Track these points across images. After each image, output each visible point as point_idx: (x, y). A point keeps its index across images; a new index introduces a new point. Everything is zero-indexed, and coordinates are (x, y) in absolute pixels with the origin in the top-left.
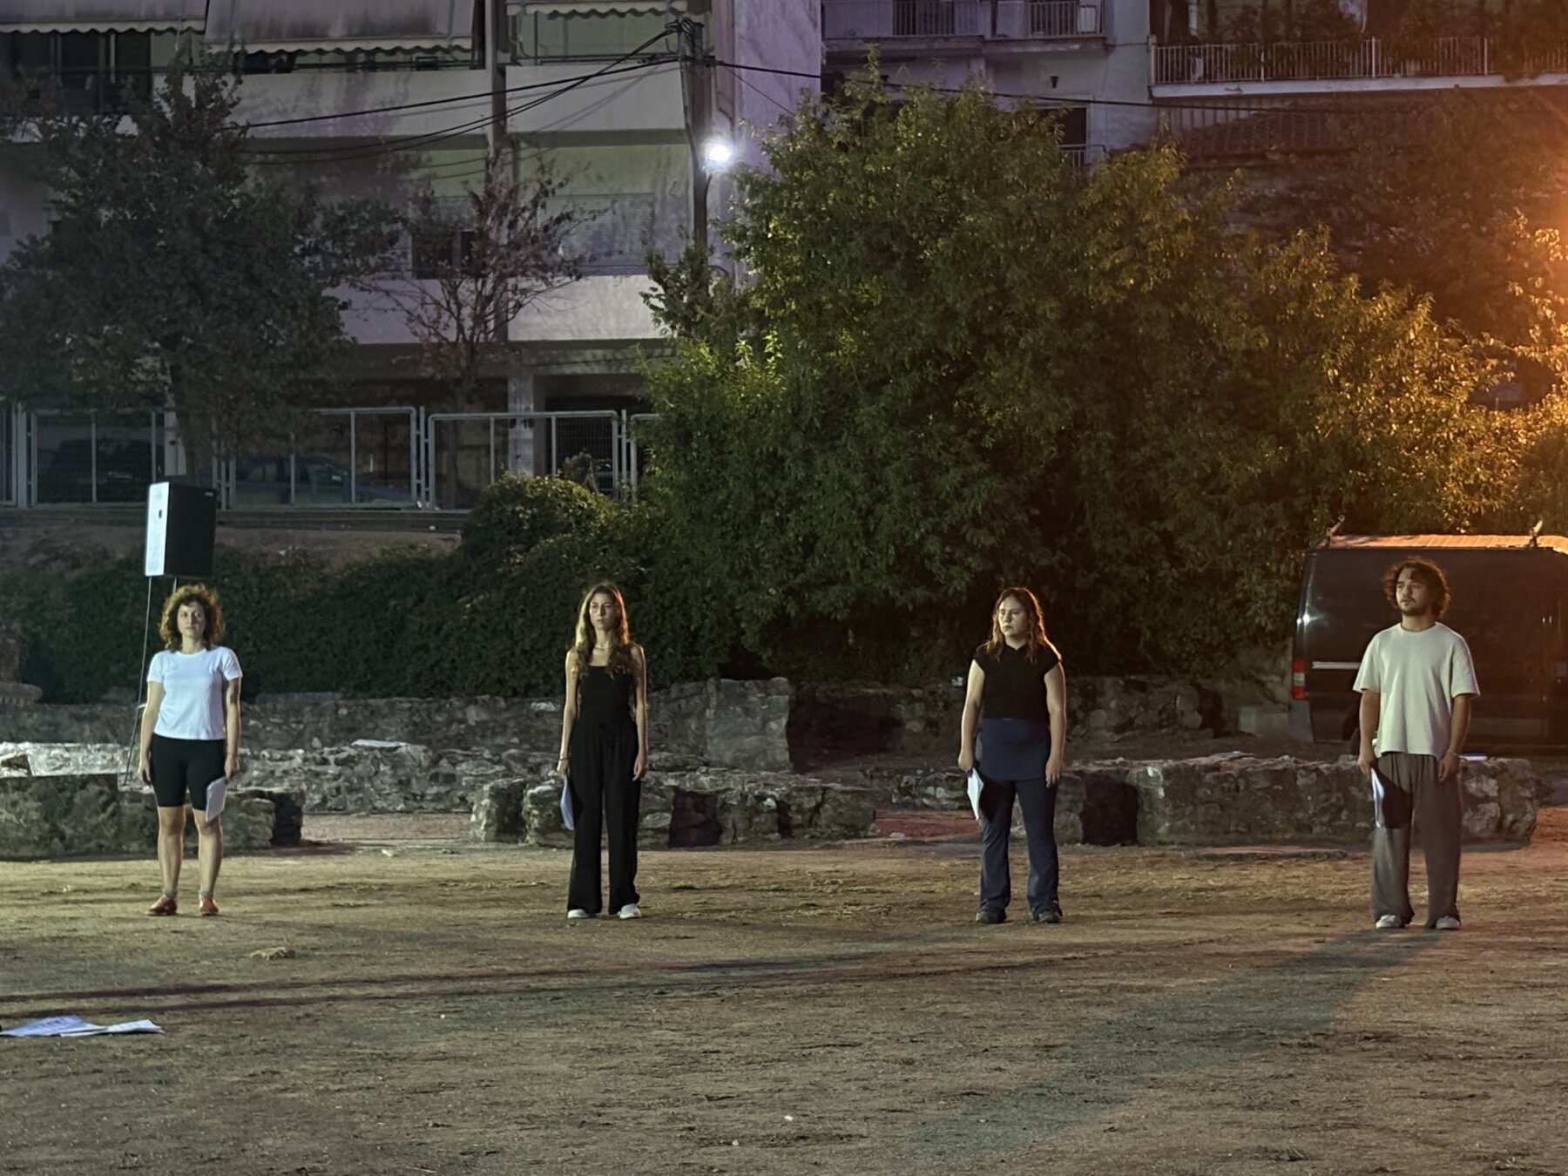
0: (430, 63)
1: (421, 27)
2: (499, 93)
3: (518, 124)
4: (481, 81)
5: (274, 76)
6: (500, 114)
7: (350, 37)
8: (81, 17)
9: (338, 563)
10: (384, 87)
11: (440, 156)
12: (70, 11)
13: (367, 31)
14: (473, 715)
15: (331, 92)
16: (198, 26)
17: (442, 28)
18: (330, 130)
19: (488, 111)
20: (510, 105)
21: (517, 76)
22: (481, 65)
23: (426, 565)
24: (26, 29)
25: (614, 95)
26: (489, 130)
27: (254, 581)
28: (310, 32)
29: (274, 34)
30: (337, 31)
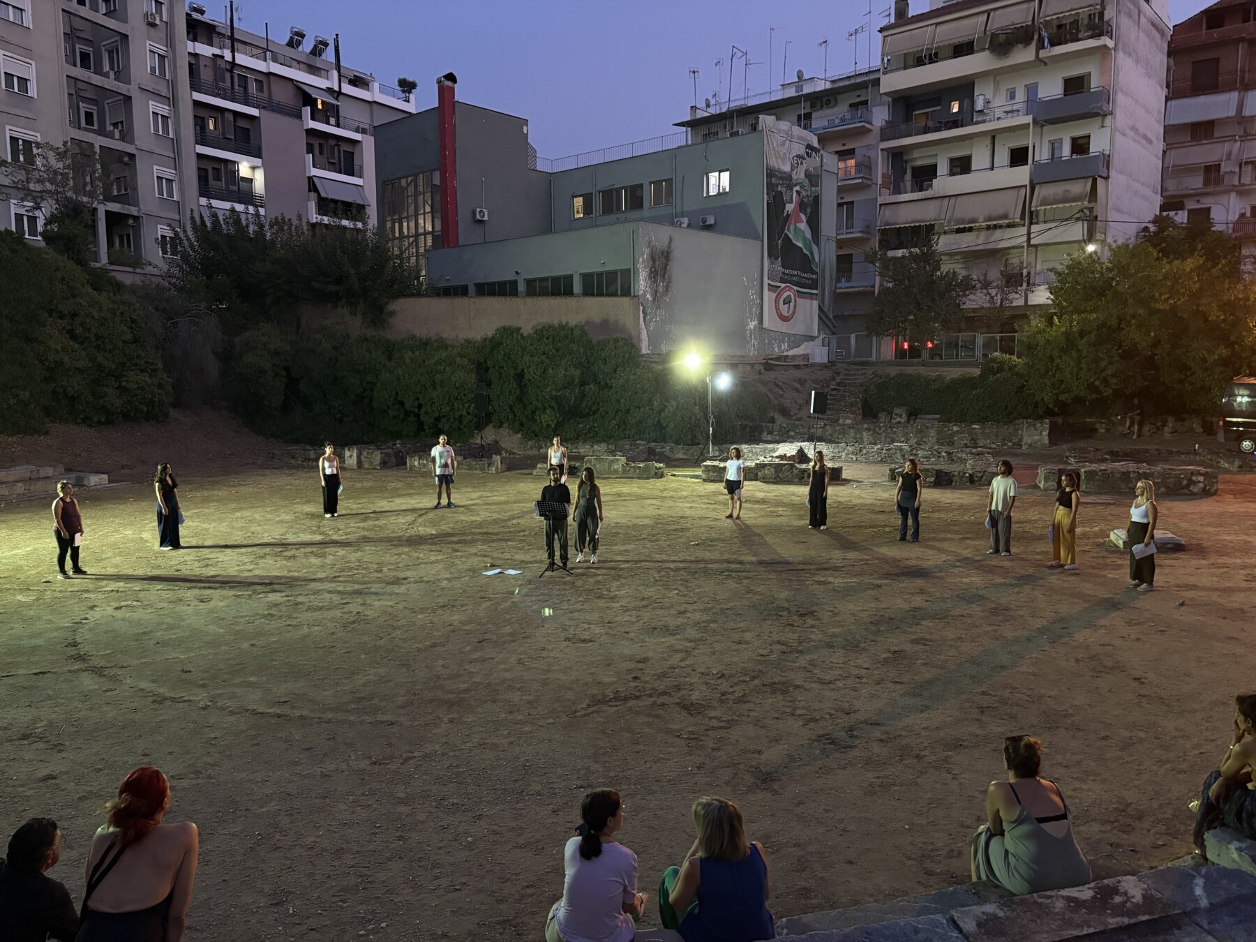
0: (1010, 226)
1: (1005, 217)
2: (1029, 234)
3: (1033, 242)
4: (1024, 230)
5: (966, 233)
6: (1029, 239)
7: (984, 221)
8: (912, 222)
9: (948, 378)
10: (998, 234)
11: (1014, 251)
12: (909, 220)
13: (990, 219)
14: (955, 428)
15: (983, 235)
16: (943, 221)
17: (1011, 216)
18: (980, 248)
19: (1025, 238)
20: (1032, 236)
21: (1034, 228)
22: (1024, 225)
23: (971, 379)
24: (897, 226)
25: (1065, 230)
26: (1025, 244)
27: (923, 383)
28: (974, 221)
29: (963, 223)
30: (981, 220)
